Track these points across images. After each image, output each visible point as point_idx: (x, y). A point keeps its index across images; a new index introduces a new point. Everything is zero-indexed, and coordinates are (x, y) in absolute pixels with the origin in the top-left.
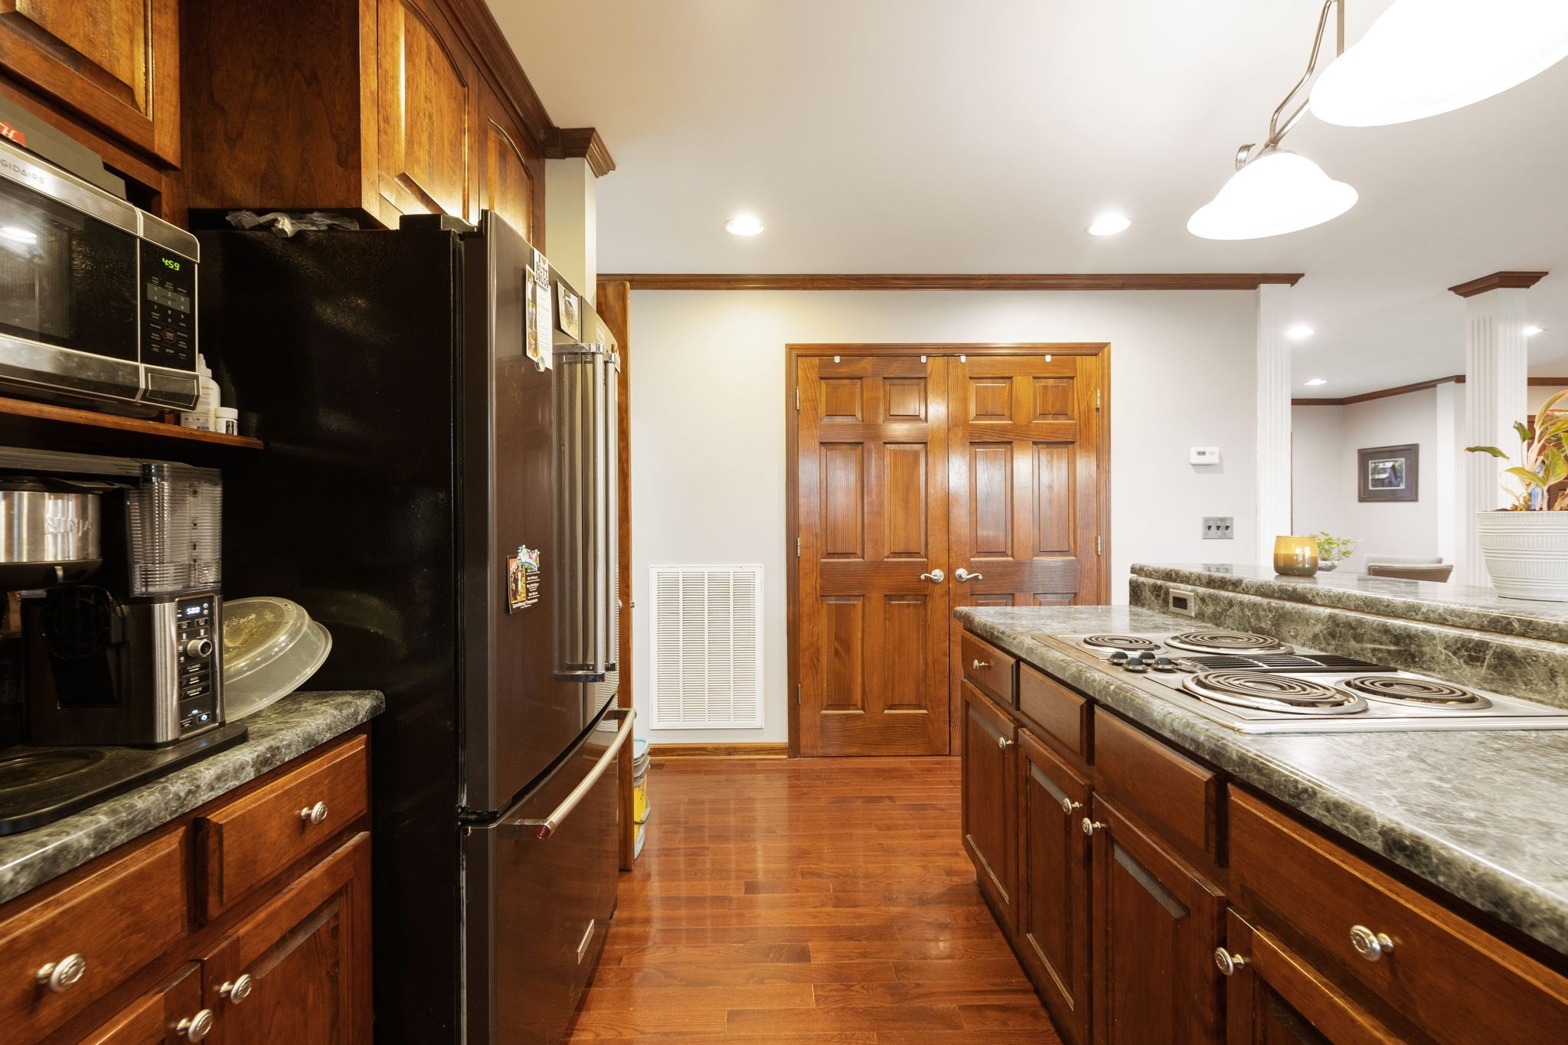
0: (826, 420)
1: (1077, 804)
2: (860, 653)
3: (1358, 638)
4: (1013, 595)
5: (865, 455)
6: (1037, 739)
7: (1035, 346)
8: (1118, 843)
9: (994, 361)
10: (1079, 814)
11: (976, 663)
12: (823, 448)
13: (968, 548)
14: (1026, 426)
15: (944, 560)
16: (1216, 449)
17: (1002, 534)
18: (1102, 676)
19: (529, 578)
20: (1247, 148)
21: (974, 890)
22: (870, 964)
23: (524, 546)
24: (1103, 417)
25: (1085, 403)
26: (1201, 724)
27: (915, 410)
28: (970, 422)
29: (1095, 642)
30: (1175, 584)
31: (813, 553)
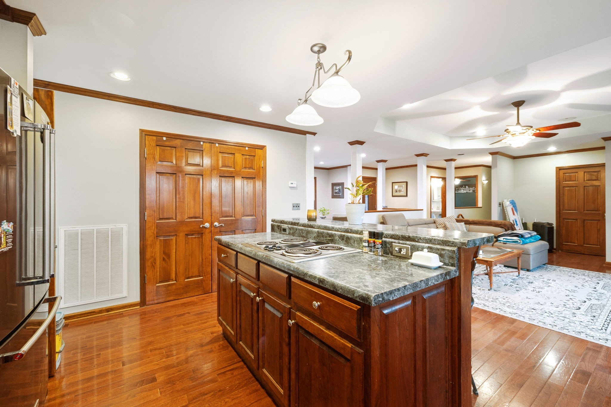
0: (159, 163)
1: (255, 294)
2: (174, 258)
3: (323, 236)
4: (235, 231)
5: (177, 178)
6: (243, 277)
7: (242, 144)
8: (266, 302)
9: (228, 147)
10: (255, 297)
11: (223, 255)
12: (157, 175)
13: (218, 215)
14: (240, 171)
15: (209, 219)
16: (295, 182)
17: (231, 209)
18: (261, 253)
19: (7, 237)
20: (300, 99)
21: (222, 336)
22: (183, 373)
23: (5, 221)
24: (264, 170)
25: (259, 165)
26: (285, 262)
27: (198, 162)
28: (220, 168)
29: (260, 244)
30: (283, 225)
31: (153, 218)
